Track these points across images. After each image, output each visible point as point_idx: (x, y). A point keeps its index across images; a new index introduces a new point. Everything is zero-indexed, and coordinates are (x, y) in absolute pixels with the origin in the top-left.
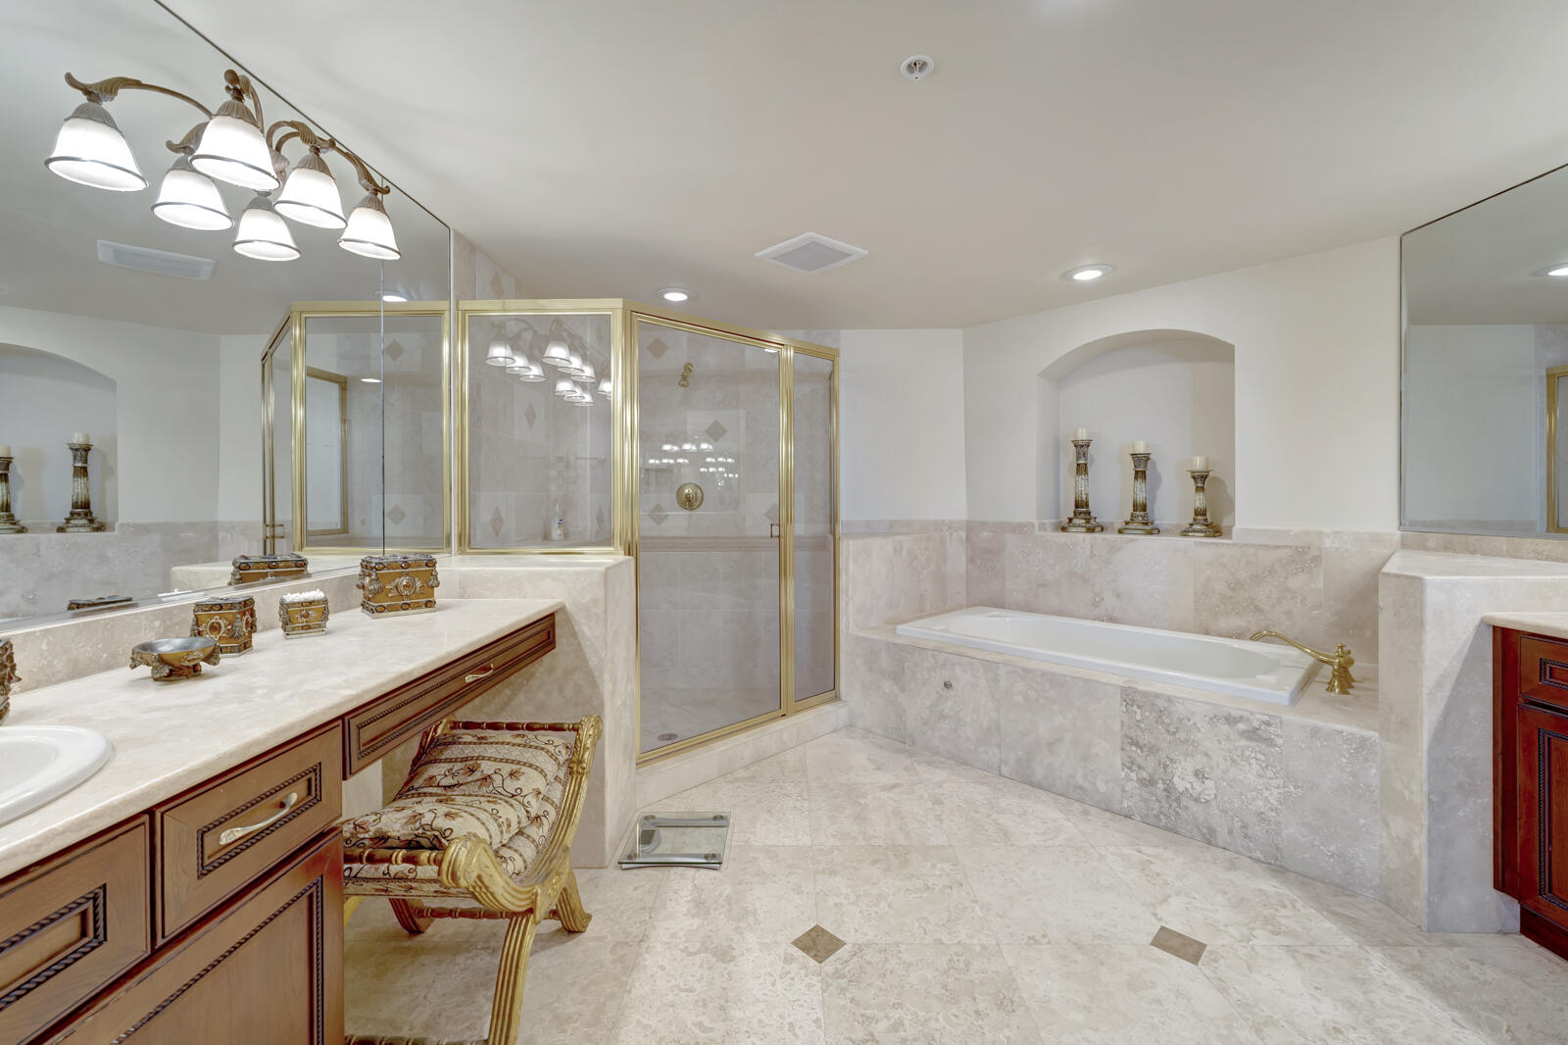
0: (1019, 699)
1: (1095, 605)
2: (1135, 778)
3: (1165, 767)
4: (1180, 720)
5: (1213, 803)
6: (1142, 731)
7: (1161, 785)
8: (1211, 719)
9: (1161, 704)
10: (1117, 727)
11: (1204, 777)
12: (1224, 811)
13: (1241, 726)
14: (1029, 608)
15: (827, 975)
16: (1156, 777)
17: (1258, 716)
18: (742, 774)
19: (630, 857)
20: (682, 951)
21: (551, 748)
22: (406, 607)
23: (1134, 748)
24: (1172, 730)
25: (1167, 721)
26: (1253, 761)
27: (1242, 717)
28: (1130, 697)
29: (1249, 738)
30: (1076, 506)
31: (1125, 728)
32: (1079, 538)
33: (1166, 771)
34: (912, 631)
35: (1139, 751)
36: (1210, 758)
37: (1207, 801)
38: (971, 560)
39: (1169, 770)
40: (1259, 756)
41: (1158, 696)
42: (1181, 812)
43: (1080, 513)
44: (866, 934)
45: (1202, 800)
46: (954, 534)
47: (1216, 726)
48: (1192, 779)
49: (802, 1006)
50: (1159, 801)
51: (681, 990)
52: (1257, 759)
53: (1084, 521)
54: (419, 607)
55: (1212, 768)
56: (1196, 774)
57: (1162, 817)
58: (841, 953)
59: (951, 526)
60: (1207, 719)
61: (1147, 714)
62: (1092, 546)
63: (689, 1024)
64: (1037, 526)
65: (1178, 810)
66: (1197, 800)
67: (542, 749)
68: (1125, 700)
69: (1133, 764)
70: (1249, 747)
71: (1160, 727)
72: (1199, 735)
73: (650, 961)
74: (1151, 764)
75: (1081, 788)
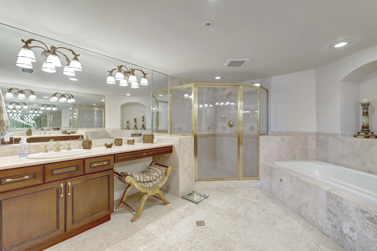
0: (298, 189)
1: (363, 165)
2: (330, 224)
3: (340, 223)
4: (345, 207)
5: (357, 242)
6: (333, 208)
7: (338, 229)
8: (356, 209)
9: (339, 200)
10: (325, 204)
11: (353, 231)
12: (360, 246)
13: (367, 215)
14: (336, 164)
15: (196, 229)
16: (337, 225)
17: (374, 213)
18: (222, 190)
19: (183, 197)
20: (177, 214)
21: (162, 170)
22: (148, 142)
23: (330, 213)
24: (342, 210)
25: (341, 206)
26: (372, 230)
27: (367, 212)
28: (329, 195)
29: (370, 221)
30: (362, 128)
31: (327, 205)
32: (361, 140)
33: (340, 225)
34: (279, 164)
35: (331, 215)
36: (356, 224)
37: (354, 240)
38: (317, 145)
39: (341, 224)
40: (374, 229)
41: (338, 196)
42: (345, 241)
43: (363, 131)
44: (211, 226)
45: (353, 239)
46: (311, 136)
47: (358, 213)
48: (349, 230)
49: (186, 231)
50: (338, 235)
51: (171, 219)
52: (373, 230)
53: (364, 134)
54: (149, 143)
55: (356, 228)
56: (351, 229)
57: (339, 240)
58: (203, 227)
59: (310, 134)
60: (354, 209)
61: (334, 202)
62: (362, 143)
63: (167, 224)
64: (340, 135)
65: (344, 240)
66: (351, 238)
67: (160, 169)
68: (327, 196)
69: (329, 218)
70: (370, 224)
71: (338, 208)
72: (352, 215)
73: (171, 213)
74: (335, 220)
75: (314, 222)
